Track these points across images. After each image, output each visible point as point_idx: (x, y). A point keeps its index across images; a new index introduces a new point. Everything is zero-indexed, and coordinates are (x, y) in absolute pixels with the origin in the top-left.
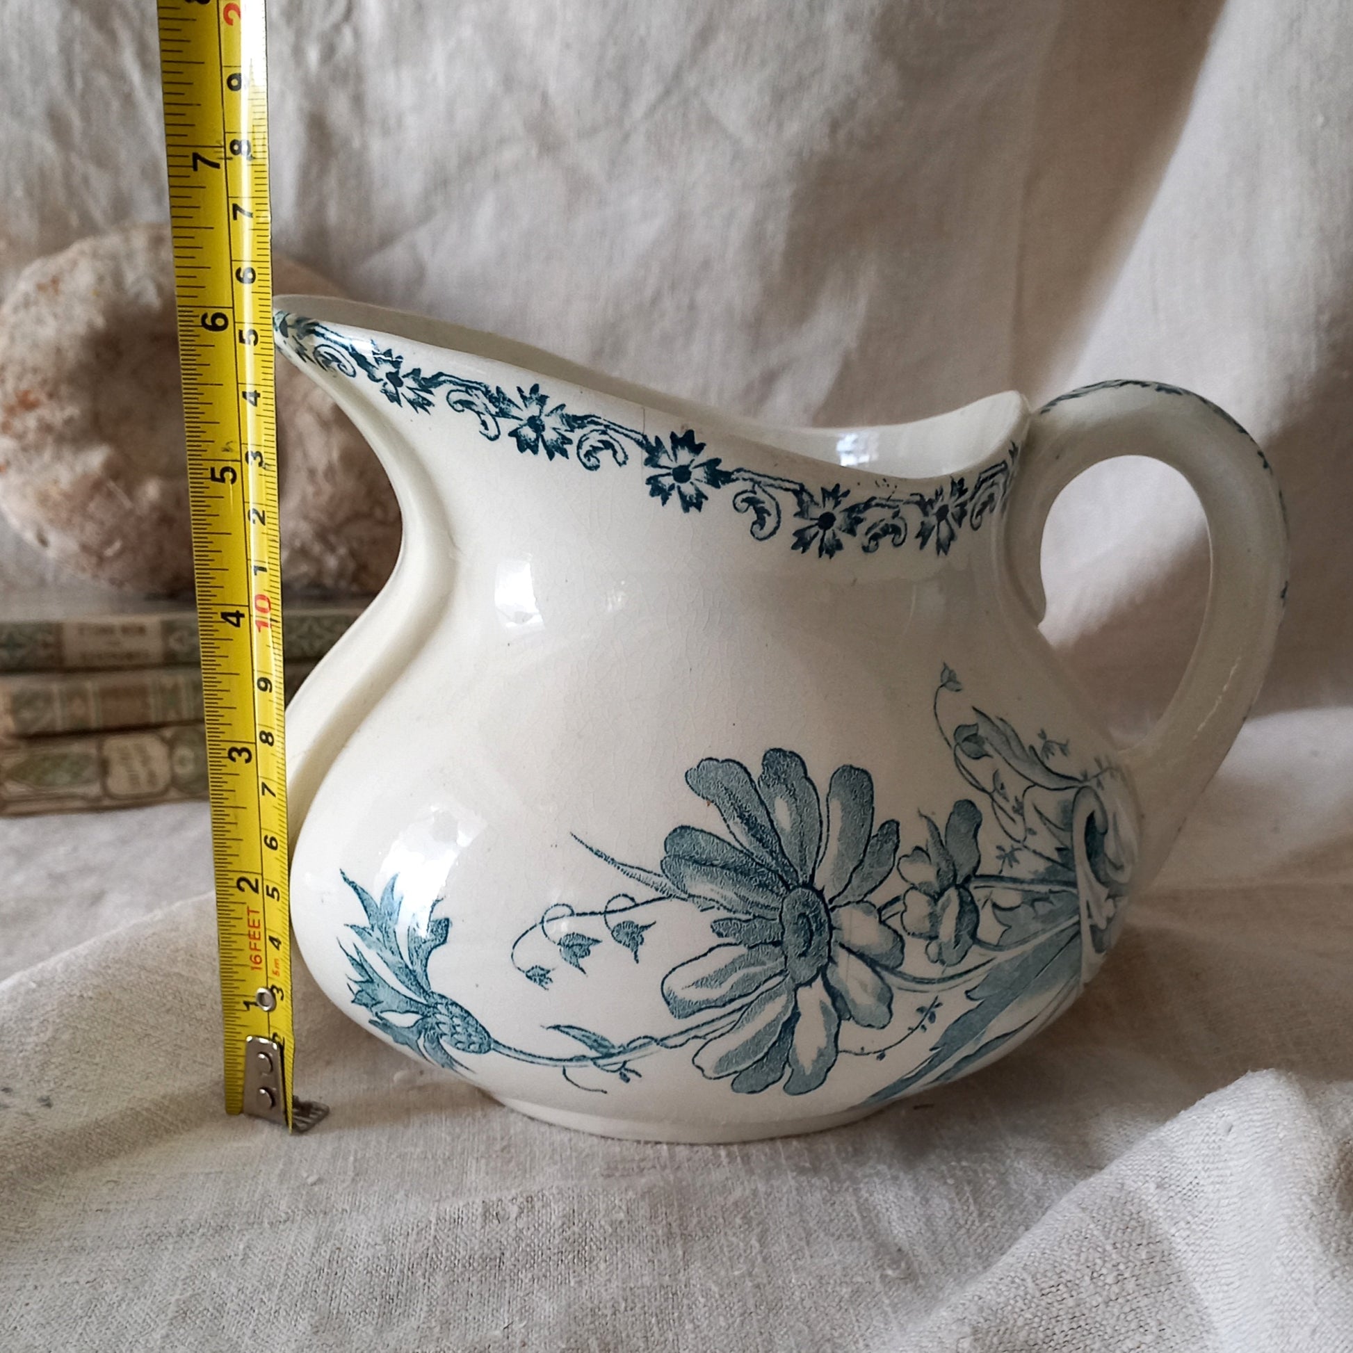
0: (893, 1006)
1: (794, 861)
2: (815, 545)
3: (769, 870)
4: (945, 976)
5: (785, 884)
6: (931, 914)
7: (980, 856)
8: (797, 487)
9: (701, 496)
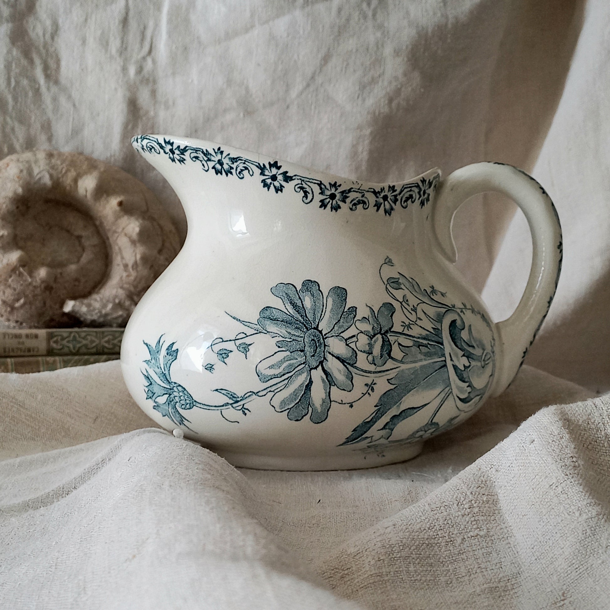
0: (353, 381)
1: (310, 319)
2: (329, 206)
3: (300, 322)
4: (376, 370)
5: (306, 328)
6: (369, 343)
7: (393, 324)
8: (319, 182)
9: (282, 186)
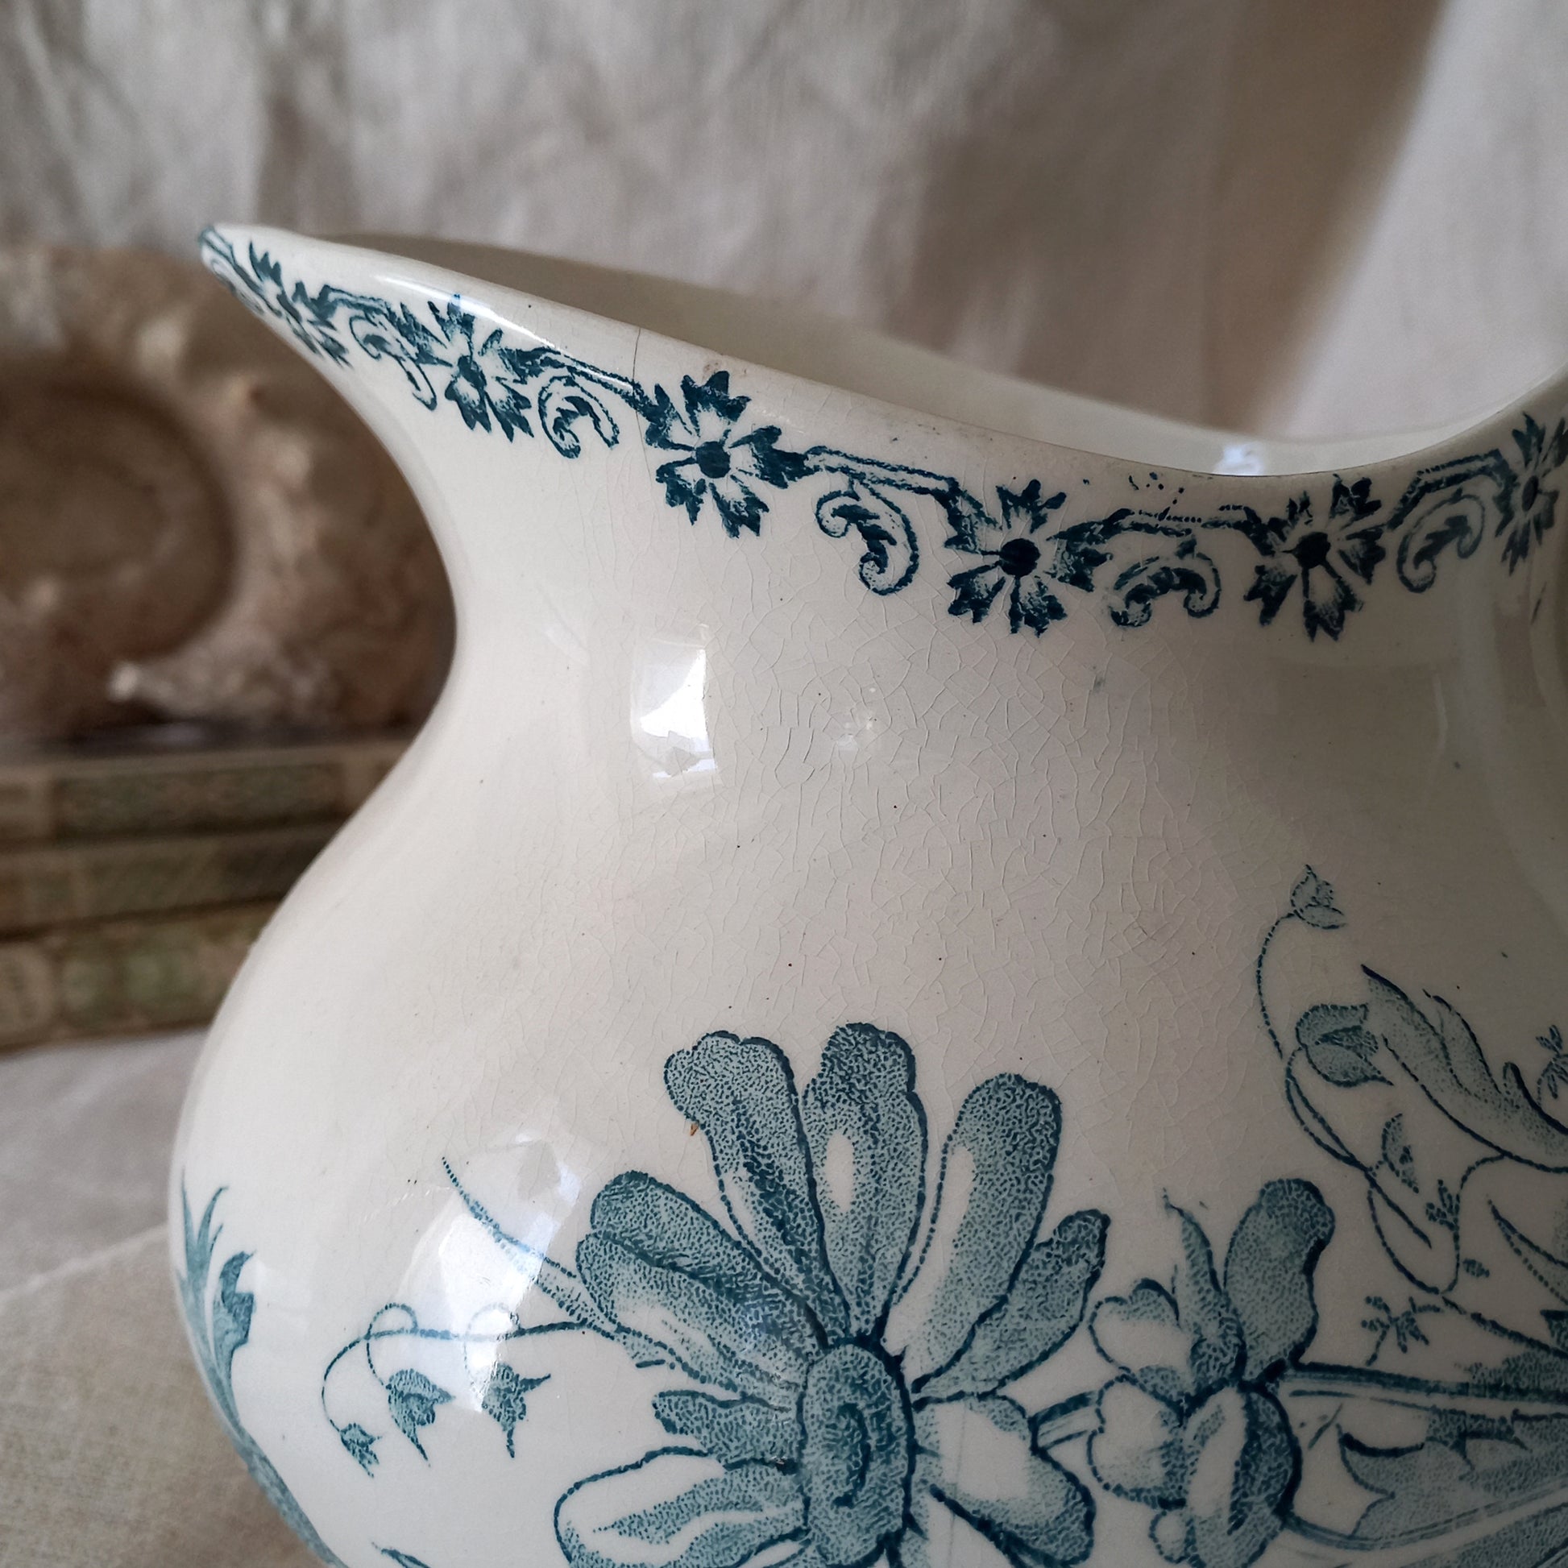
1: (845, 1281)
2: (1000, 606)
3: (789, 1294)
5: (820, 1333)
6: (1167, 1446)
7: (1316, 1318)
8: (943, 486)
9: (755, 503)
